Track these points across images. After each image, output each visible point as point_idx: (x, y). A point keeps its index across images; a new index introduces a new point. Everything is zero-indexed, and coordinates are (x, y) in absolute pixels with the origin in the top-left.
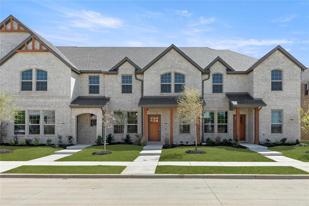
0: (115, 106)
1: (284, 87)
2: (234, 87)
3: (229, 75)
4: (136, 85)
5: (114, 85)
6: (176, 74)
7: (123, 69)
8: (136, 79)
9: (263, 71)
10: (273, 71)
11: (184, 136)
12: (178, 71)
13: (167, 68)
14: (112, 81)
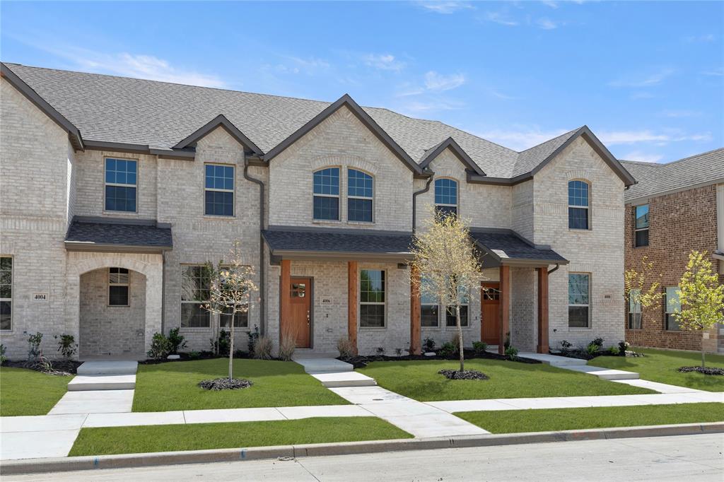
0: (186, 249)
1: (594, 221)
2: (482, 215)
3: (471, 186)
4: (244, 195)
5: (184, 190)
6: (351, 172)
7: (209, 147)
8: (246, 177)
9: (553, 183)
10: (571, 184)
11: (371, 333)
12: (358, 165)
13: (331, 155)
14: (179, 179)
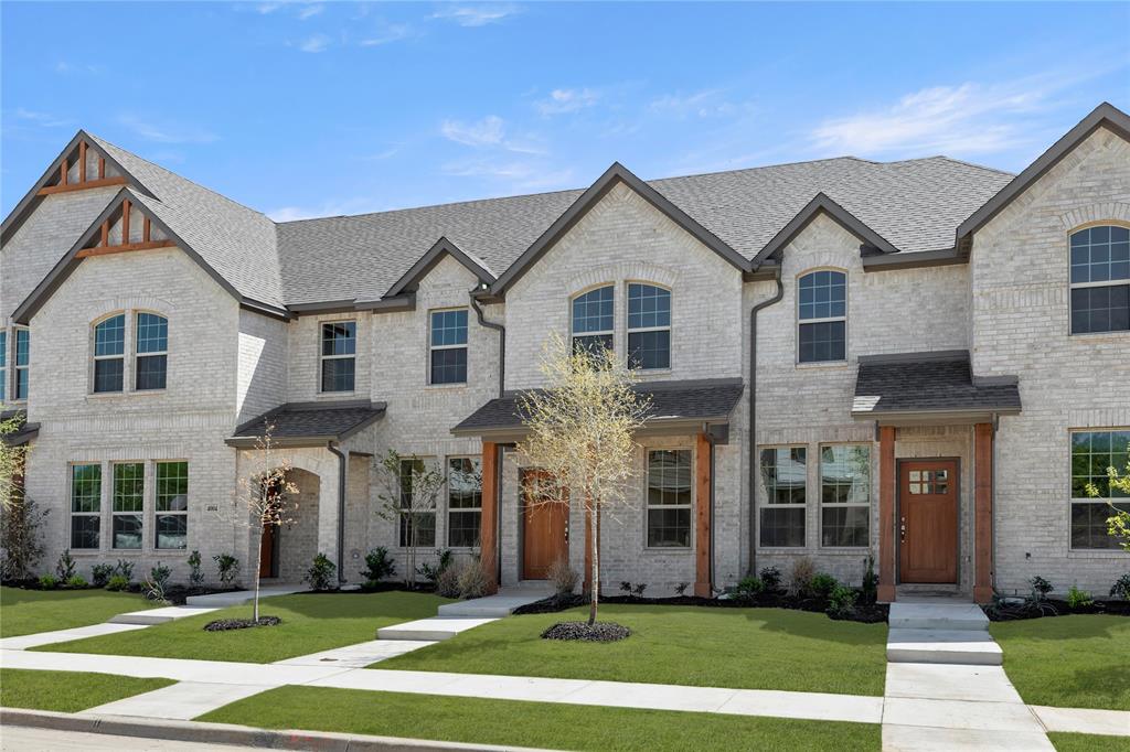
0: (404, 436)
3: (874, 276)
4: (479, 346)
5: (402, 353)
7: (434, 286)
8: (482, 321)
9: (1024, 243)
10: (1078, 238)
12: (642, 276)
13: (598, 268)
14: (396, 338)
